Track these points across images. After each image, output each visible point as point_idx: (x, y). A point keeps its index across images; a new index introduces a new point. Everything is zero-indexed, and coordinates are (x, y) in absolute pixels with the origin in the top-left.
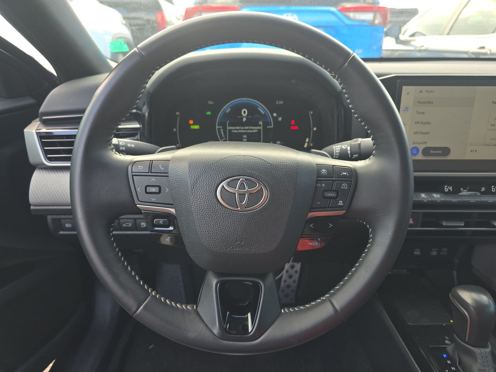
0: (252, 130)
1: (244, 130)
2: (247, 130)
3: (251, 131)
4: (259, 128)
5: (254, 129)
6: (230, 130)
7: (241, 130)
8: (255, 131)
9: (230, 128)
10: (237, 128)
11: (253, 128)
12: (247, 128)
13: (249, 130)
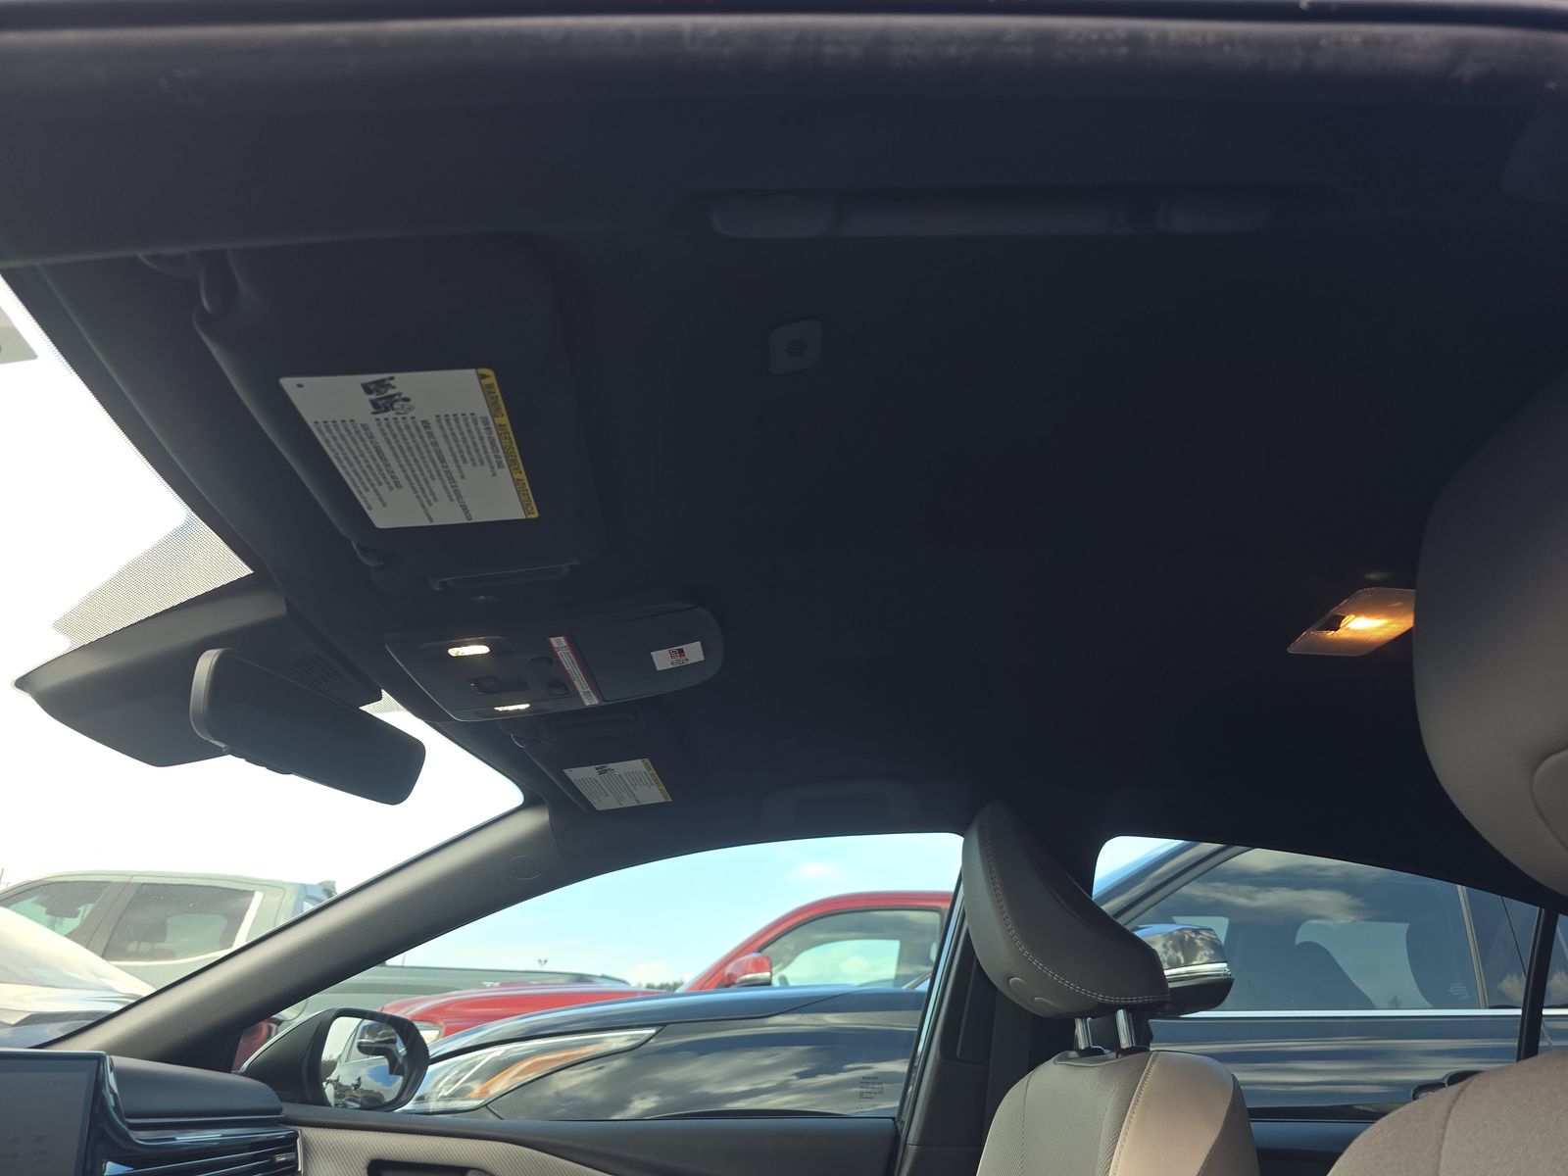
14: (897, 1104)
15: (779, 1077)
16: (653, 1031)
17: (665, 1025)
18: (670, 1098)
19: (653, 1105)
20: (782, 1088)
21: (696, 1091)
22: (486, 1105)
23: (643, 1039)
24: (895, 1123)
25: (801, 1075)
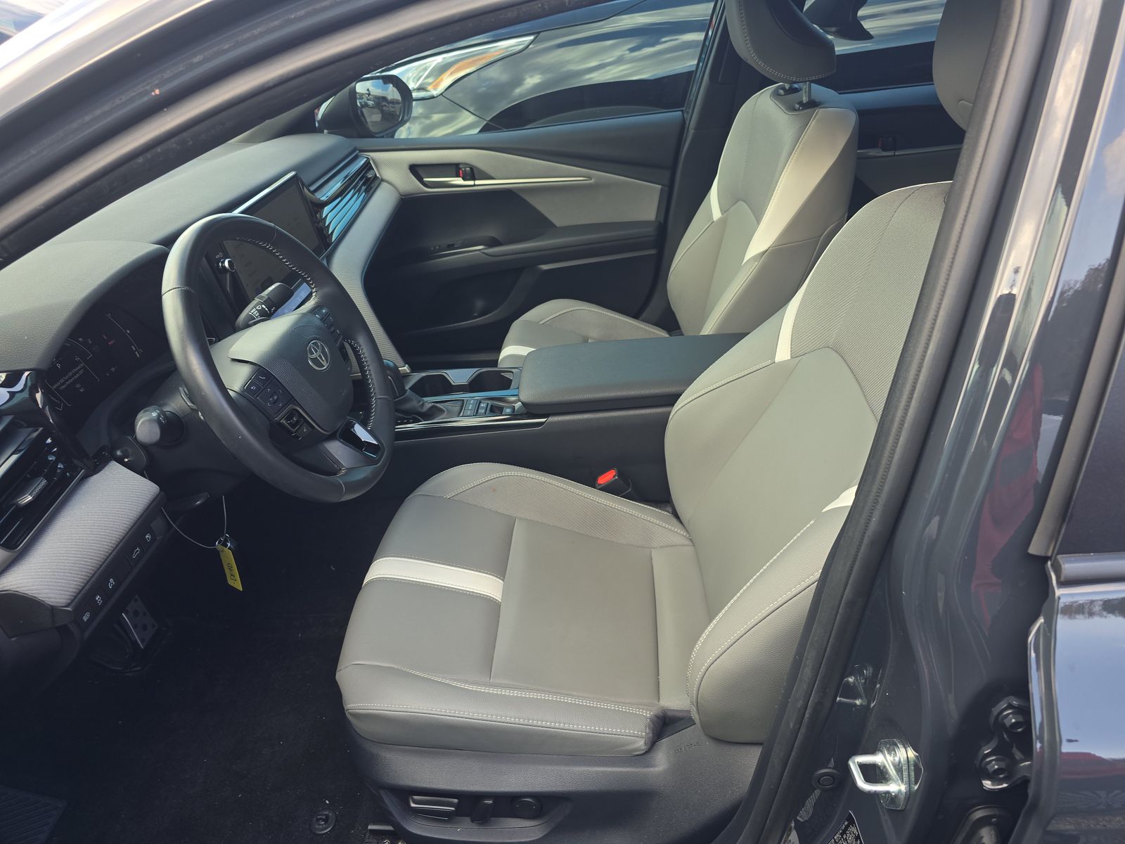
0: (77, 372)
1: (70, 378)
2: (73, 376)
3: (78, 375)
4: (82, 365)
5: (79, 370)
6: (57, 389)
7: (67, 380)
8: (81, 372)
9: (55, 387)
10: (62, 381)
11: (76, 370)
12: (70, 374)
13: (74, 374)
14: (696, 62)
15: (617, 53)
16: (532, 38)
17: (539, 33)
18: (549, 76)
19: (539, 81)
20: (619, 61)
21: (565, 69)
22: (441, 94)
23: (527, 43)
24: (683, 114)
25: (632, 50)
